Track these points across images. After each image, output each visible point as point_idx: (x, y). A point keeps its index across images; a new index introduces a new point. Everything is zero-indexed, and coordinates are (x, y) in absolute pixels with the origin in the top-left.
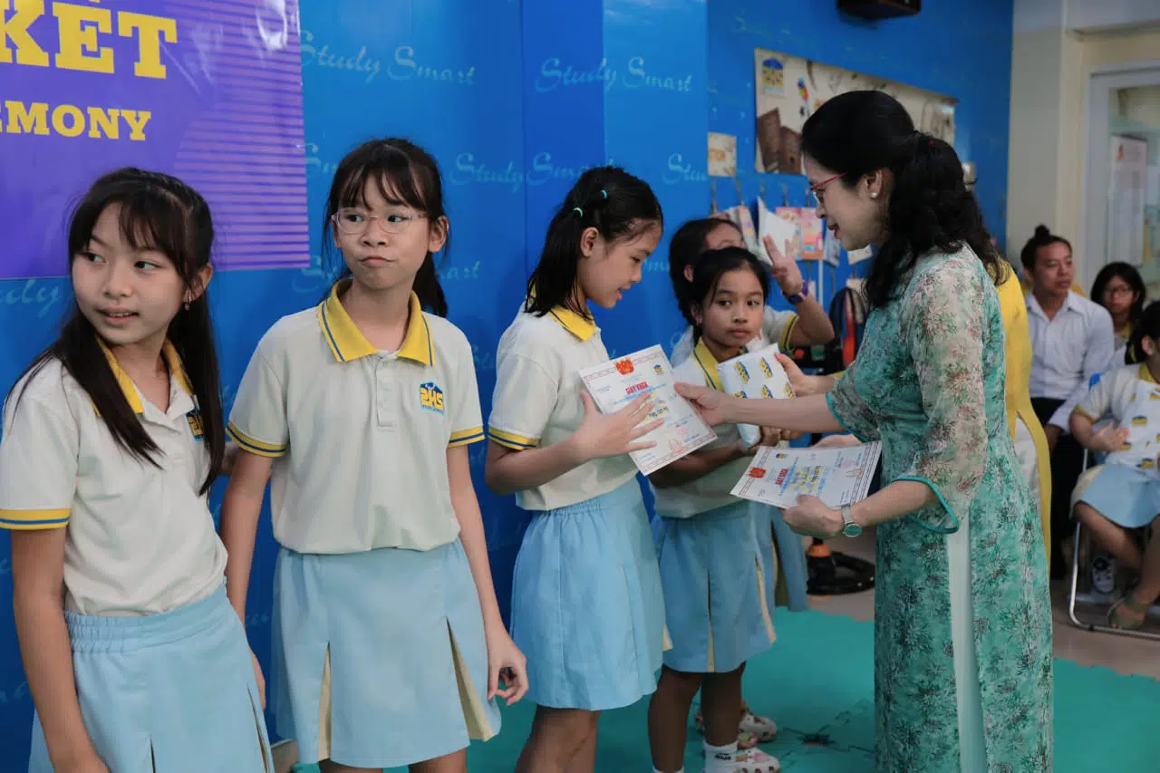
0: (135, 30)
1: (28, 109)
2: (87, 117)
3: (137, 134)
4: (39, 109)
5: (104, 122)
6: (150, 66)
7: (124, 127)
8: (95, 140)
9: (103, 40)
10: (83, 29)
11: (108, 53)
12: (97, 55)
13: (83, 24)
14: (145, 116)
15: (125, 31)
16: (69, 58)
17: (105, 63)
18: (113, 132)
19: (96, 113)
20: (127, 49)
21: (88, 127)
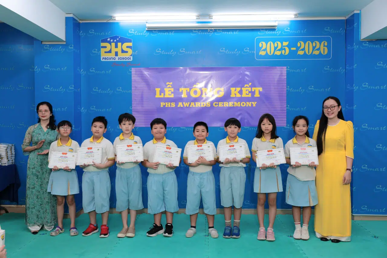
0: (255, 90)
1: (237, 103)
2: (246, 104)
3: (254, 105)
4: (239, 103)
5: (249, 104)
6: (257, 95)
7: (252, 105)
8: (247, 107)
9: (249, 92)
10: (246, 91)
11: (250, 94)
12: (248, 94)
13: (246, 90)
14: (256, 103)
15: (253, 90)
16: (244, 95)
17: (250, 95)
18: (250, 105)
19: (248, 103)
20: (253, 93)
21: (246, 105)
